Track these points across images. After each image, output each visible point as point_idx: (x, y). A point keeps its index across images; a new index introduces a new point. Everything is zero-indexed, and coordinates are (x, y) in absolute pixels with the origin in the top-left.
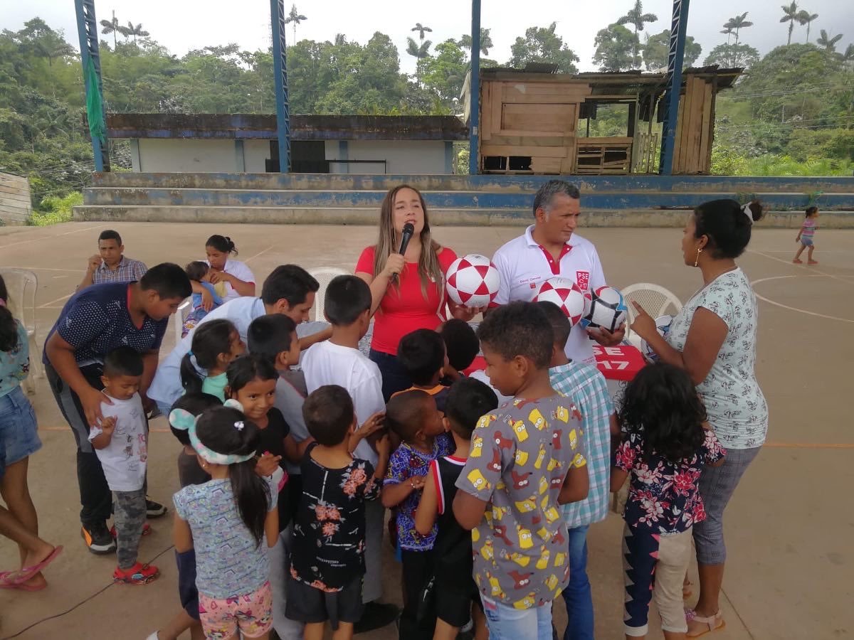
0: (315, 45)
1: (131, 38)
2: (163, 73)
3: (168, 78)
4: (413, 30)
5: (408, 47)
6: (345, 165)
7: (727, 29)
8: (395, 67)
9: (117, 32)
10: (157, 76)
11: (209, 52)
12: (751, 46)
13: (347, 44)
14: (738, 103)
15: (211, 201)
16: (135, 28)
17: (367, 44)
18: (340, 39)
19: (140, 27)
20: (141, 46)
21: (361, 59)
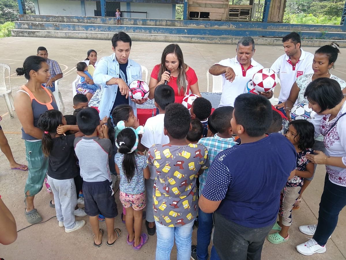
6: (129, 13)
15: (72, 29)
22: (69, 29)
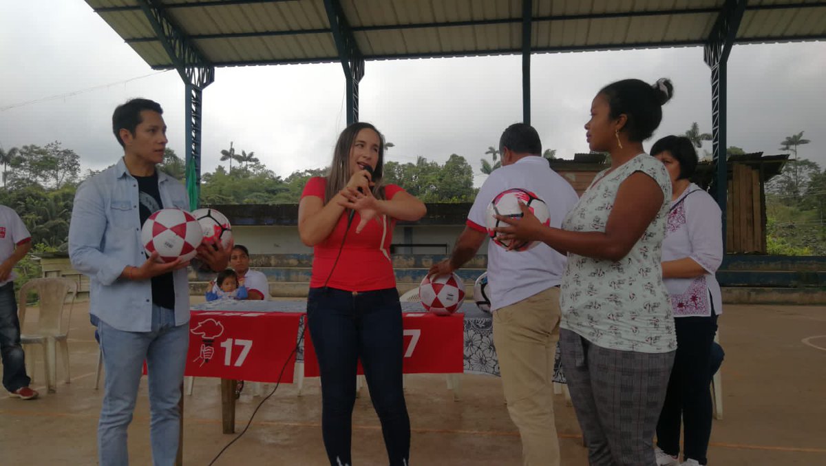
0: (399, 166)
1: (244, 164)
2: (268, 191)
3: (271, 195)
4: (487, 153)
5: (482, 167)
6: (409, 248)
7: (785, 146)
8: (469, 183)
9: (233, 160)
10: (262, 194)
11: (308, 174)
12: (811, 160)
13: (427, 165)
14: (804, 212)
15: (283, 278)
16: (247, 155)
17: (445, 164)
18: (421, 160)
19: (252, 154)
20: (251, 170)
21: (438, 177)
22: (277, 280)
